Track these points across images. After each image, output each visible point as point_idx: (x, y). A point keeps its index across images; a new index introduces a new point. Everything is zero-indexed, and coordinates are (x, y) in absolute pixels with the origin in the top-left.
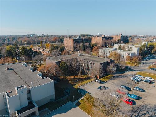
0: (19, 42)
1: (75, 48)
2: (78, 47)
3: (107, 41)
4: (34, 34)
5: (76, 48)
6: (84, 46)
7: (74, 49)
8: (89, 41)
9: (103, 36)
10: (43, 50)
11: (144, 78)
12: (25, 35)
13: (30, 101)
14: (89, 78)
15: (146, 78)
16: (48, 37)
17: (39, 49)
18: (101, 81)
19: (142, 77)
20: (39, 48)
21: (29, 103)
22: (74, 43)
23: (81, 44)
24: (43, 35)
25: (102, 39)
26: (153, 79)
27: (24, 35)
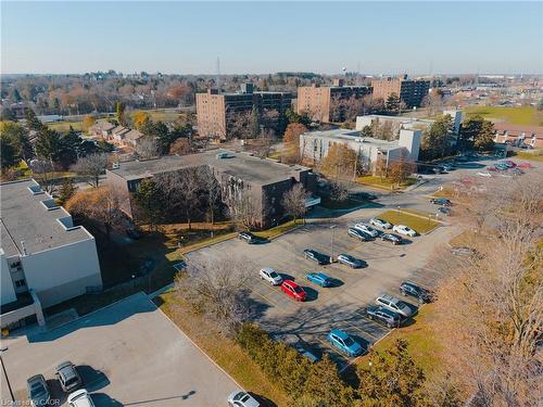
0: (51, 105)
1: (229, 127)
2: (238, 124)
3: (346, 102)
4: (112, 72)
5: (235, 130)
6: (261, 121)
7: (228, 131)
8: (283, 102)
9: (336, 84)
10: (123, 136)
11: (391, 228)
12: (78, 77)
13: (22, 289)
14: (232, 230)
15: (395, 228)
16: (157, 83)
17: (110, 132)
18: (253, 237)
19: (387, 225)
20: (110, 126)
21: (18, 295)
22: (228, 111)
23: (251, 116)
24: (143, 74)
25: (332, 95)
26: (411, 232)
27: (74, 76)
